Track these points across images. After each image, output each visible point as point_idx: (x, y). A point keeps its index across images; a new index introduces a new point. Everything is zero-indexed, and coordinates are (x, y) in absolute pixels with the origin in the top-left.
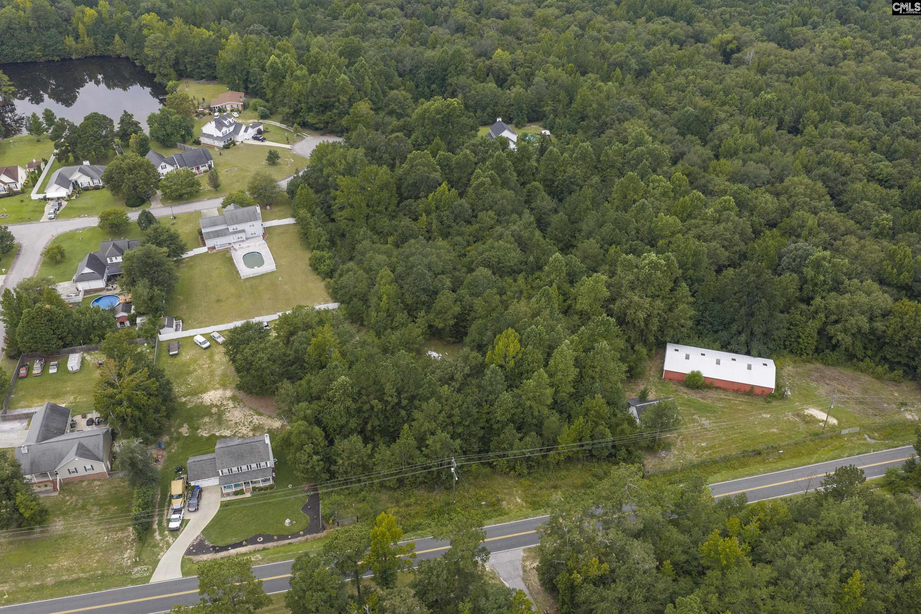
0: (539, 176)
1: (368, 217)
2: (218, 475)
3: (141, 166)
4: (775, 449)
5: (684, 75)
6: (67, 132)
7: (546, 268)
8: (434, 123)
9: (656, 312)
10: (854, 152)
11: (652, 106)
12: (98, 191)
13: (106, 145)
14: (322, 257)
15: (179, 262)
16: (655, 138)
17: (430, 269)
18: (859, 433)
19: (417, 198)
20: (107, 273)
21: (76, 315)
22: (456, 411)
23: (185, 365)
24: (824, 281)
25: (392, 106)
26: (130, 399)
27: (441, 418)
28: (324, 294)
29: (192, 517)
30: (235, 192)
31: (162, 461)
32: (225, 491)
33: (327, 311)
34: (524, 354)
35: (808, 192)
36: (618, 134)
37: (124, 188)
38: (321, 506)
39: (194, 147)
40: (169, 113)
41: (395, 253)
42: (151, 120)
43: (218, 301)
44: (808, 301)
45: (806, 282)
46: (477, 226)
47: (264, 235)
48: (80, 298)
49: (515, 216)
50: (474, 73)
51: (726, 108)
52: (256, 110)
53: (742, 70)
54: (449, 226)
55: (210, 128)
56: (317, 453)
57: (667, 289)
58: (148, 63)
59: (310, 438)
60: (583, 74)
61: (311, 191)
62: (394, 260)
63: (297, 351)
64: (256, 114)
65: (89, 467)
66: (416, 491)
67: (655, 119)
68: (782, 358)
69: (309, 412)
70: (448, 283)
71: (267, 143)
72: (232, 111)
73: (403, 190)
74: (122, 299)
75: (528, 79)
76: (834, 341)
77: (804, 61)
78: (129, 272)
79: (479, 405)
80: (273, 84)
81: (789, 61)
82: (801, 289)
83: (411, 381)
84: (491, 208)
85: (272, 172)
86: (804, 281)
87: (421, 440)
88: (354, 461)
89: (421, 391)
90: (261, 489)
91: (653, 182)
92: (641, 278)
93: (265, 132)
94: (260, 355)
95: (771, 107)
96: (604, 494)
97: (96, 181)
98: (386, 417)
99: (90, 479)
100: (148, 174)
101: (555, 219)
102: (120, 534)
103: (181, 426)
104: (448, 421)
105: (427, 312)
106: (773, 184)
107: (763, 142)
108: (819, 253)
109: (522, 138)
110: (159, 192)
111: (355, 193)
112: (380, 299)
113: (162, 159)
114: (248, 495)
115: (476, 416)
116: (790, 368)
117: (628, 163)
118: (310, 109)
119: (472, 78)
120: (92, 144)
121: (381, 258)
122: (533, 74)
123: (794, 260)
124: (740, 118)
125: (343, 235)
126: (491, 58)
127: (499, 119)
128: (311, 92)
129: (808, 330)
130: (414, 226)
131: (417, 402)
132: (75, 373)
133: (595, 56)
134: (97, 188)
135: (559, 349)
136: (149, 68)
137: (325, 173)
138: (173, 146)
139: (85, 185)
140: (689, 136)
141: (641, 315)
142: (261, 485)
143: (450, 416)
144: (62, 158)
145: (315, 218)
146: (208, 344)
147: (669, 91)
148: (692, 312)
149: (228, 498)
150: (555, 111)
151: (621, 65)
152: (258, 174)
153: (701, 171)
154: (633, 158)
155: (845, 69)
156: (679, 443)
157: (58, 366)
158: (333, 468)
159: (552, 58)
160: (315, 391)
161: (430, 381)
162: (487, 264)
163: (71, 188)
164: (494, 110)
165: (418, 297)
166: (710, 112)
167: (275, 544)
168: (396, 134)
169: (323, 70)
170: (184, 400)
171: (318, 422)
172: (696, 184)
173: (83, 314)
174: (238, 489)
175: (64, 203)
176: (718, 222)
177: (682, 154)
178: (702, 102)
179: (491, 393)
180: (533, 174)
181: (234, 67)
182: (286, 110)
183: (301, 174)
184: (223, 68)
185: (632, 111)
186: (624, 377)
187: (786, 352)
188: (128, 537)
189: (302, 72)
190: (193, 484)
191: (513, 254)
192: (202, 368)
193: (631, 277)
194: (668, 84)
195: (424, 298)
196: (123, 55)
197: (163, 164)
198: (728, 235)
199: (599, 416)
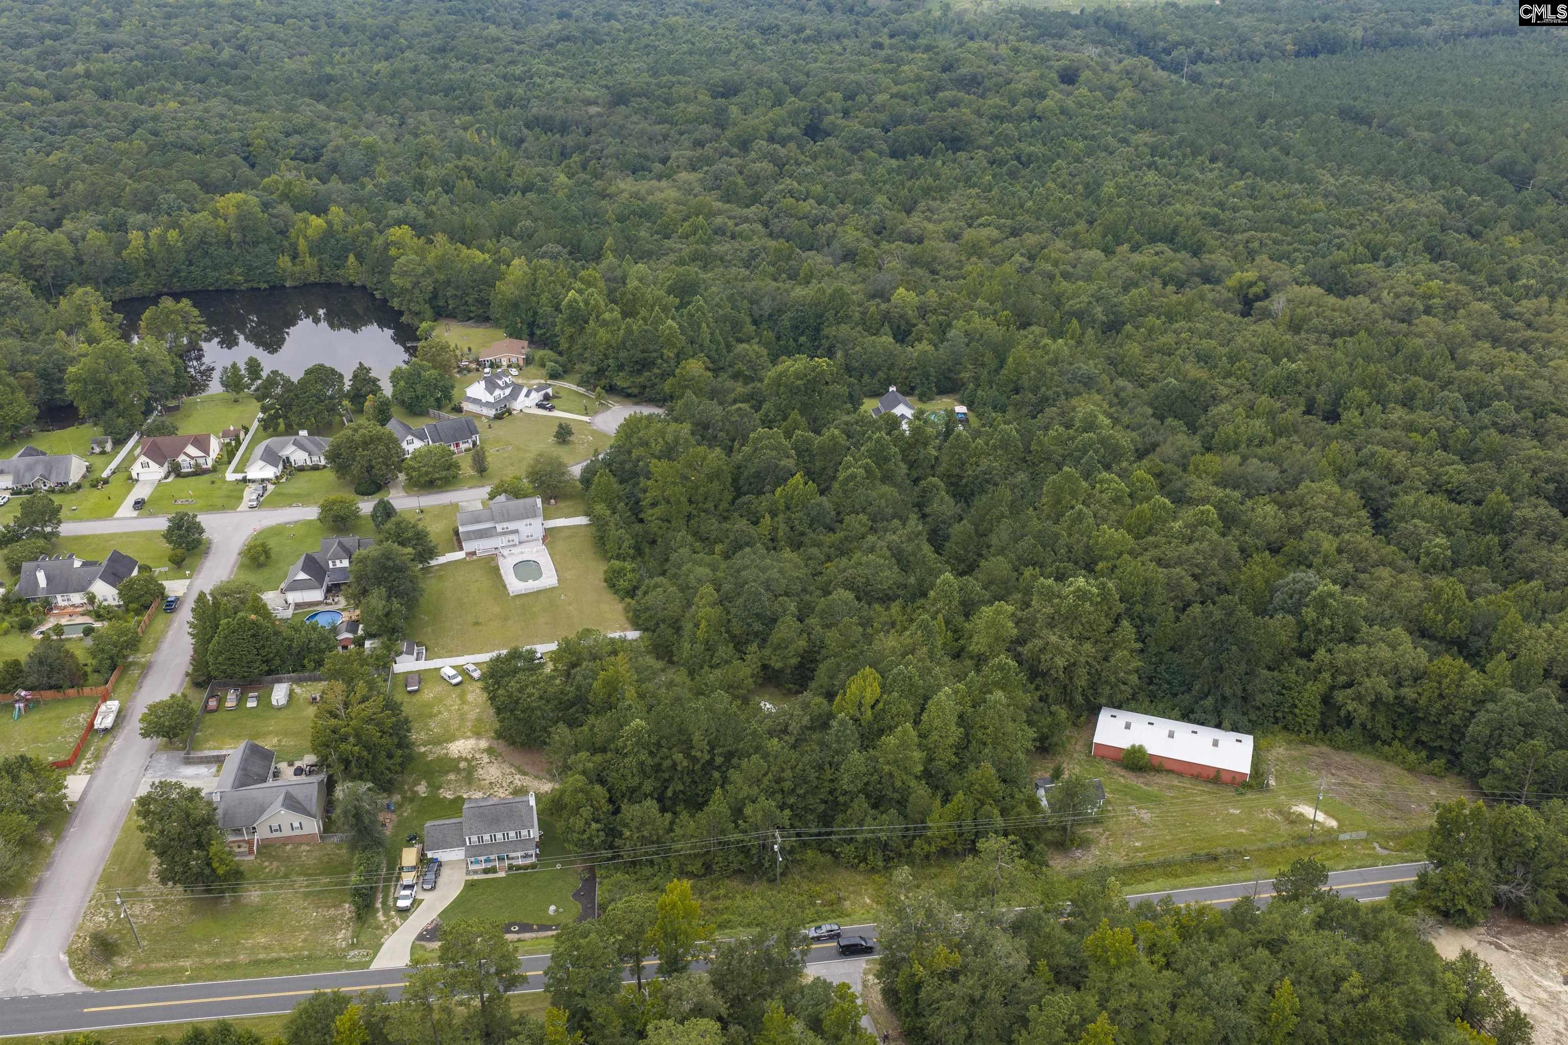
0: (941, 469)
1: (689, 517)
2: (464, 844)
3: (380, 439)
4: (1239, 854)
5: (1175, 332)
6: (279, 390)
7: (932, 593)
8: (794, 392)
9: (1083, 660)
10: (1413, 450)
11: (1121, 375)
12: (317, 473)
13: (332, 410)
14: (623, 569)
15: (426, 570)
16: (1116, 421)
17: (768, 589)
18: (1366, 841)
19: (760, 493)
20: (327, 581)
21: (286, 632)
22: (788, 774)
23: (429, 705)
24: (1332, 627)
25: (740, 365)
26: (357, 736)
27: (765, 781)
28: (622, 619)
29: (427, 897)
30: (507, 479)
31: (390, 826)
32: (471, 867)
33: (623, 640)
34: (887, 703)
35: (1332, 504)
36: (1062, 414)
37: (355, 469)
38: (598, 892)
39: (453, 416)
40: (422, 367)
41: (723, 566)
42: (396, 377)
43: (476, 624)
44: (1307, 655)
45: (1306, 628)
46: (840, 535)
47: (544, 539)
48: (289, 613)
49: (896, 522)
50: (863, 322)
51: (1229, 381)
52: (543, 366)
53: (1266, 326)
54: (802, 534)
55: (477, 390)
56: (597, 821)
57: (1103, 629)
58: (394, 295)
59: (590, 799)
60: (1025, 325)
61: (613, 479)
62: (720, 574)
63: (579, 688)
64: (544, 372)
65: (296, 825)
66: (727, 881)
67: (1123, 395)
68: (1271, 736)
69: (591, 765)
70: (792, 607)
71: (556, 413)
72: (509, 366)
73: (741, 482)
74: (345, 617)
75: (943, 330)
76: (1343, 713)
77: (1361, 316)
78: (359, 579)
79: (821, 768)
80: (569, 330)
81: (1337, 314)
82: (1300, 638)
83: (730, 732)
84: (864, 510)
85: (562, 453)
86: (1303, 627)
87: (738, 812)
88: (646, 833)
89: (741, 745)
90: (519, 868)
91: (1101, 482)
92: (1063, 611)
93: (555, 397)
94: (530, 690)
95: (1297, 382)
96: (966, 873)
97: (315, 459)
98: (694, 782)
99: (296, 841)
100: (389, 450)
101: (956, 529)
102: (332, 911)
103: (417, 783)
104: (776, 786)
105: (760, 647)
106: (1282, 493)
107: (1279, 432)
108: (1326, 587)
109: (919, 415)
110: (402, 477)
111: (674, 483)
112: (697, 626)
113: (409, 430)
114: (502, 874)
115: (815, 783)
116: (1281, 750)
117: (1071, 455)
118: (621, 367)
119: (859, 328)
120: (312, 408)
121: (703, 571)
122: (949, 325)
123: (1291, 597)
124: (1249, 396)
125: (654, 542)
126: (889, 300)
127: (892, 389)
128: (624, 343)
129: (1306, 695)
130: (752, 530)
131: (735, 761)
132: (280, 709)
133: (1044, 300)
134: (315, 468)
135: (935, 698)
136: (395, 303)
137: (634, 456)
138: (423, 413)
139: (300, 463)
140: (1169, 421)
141: (1060, 662)
142: (520, 862)
143: (778, 781)
144: (269, 426)
145: (617, 516)
146: (459, 679)
147: (1148, 354)
148: (1137, 663)
149: (476, 877)
150: (976, 379)
151: (1079, 315)
152: (540, 455)
153: (1179, 471)
154: (1077, 449)
155: (1422, 328)
156: (1103, 840)
157: (258, 698)
158: (618, 842)
159: (980, 302)
160: (599, 741)
161: (755, 731)
162: (849, 585)
163: (281, 467)
164: (888, 375)
165: (749, 625)
166: (1203, 387)
167: (534, 935)
168: (739, 405)
169: (643, 312)
170: (423, 749)
171: (602, 782)
172: (1168, 488)
173: (297, 630)
174: (489, 865)
175: (270, 487)
176: (1191, 541)
177: (1154, 446)
178: (1195, 371)
179: (837, 752)
180: (933, 467)
181: (516, 305)
182: (587, 367)
183: (601, 457)
184: (501, 306)
185: (1088, 383)
186: (1029, 745)
187: (1277, 728)
188: (343, 915)
189: (612, 314)
190: (430, 855)
191: (887, 573)
192: (449, 711)
193: (1049, 610)
194: (1148, 344)
195: (757, 626)
196: (358, 283)
197: (410, 438)
198: (1200, 559)
199: (987, 793)
